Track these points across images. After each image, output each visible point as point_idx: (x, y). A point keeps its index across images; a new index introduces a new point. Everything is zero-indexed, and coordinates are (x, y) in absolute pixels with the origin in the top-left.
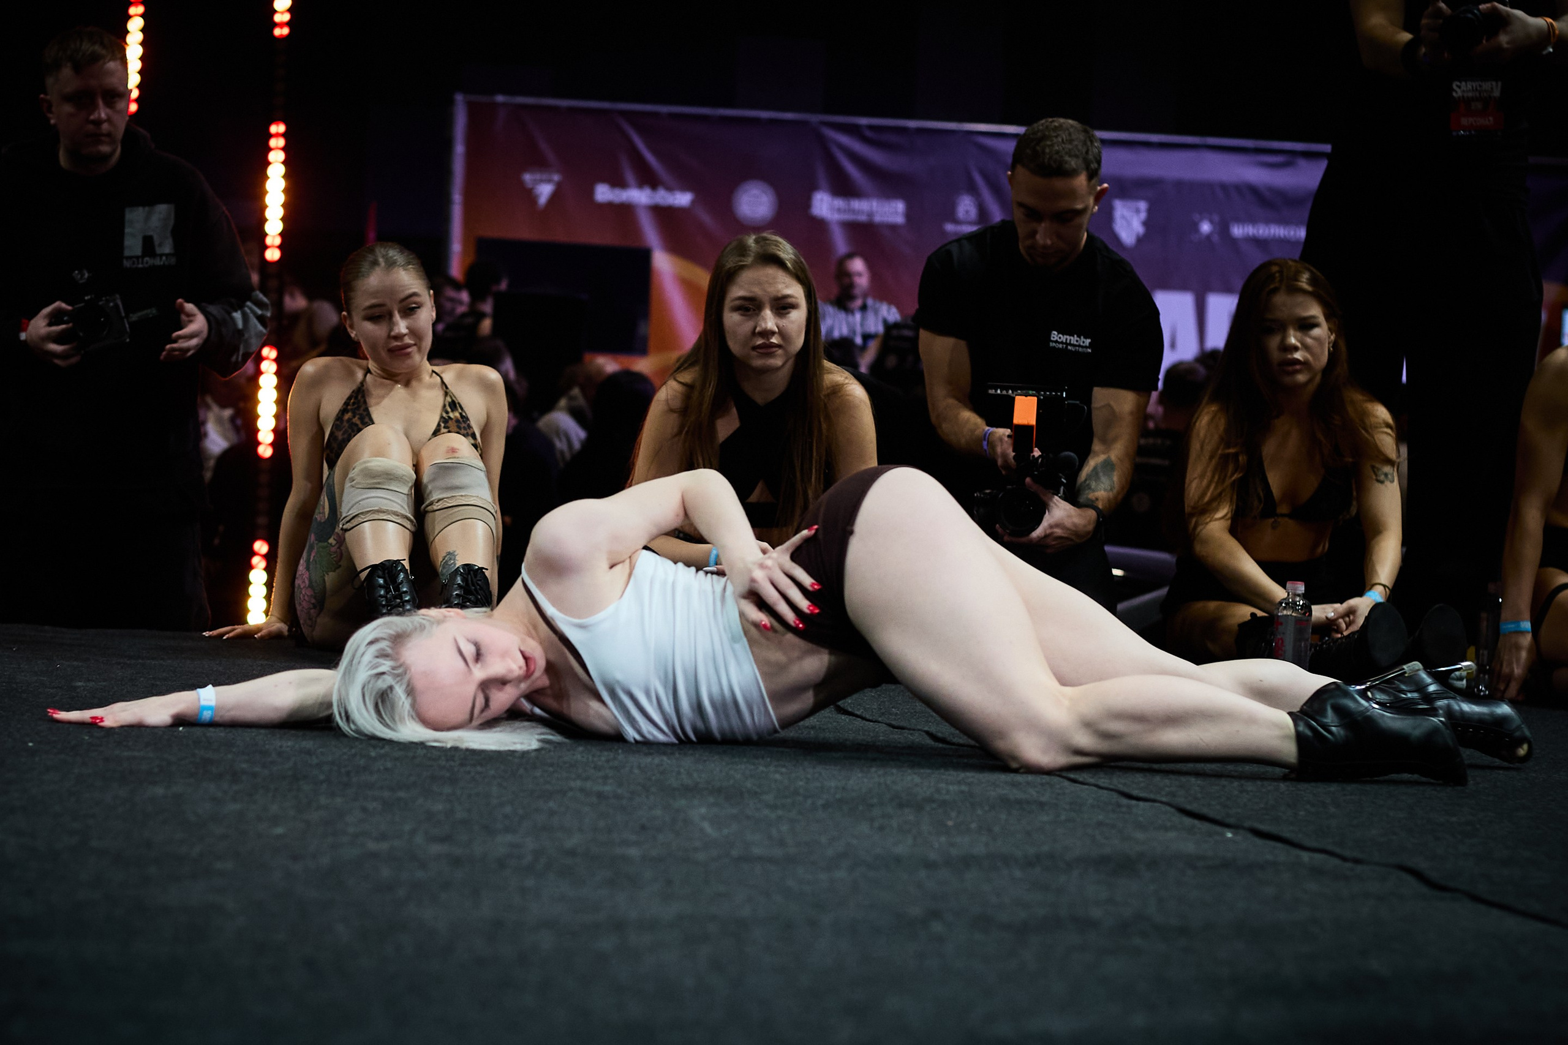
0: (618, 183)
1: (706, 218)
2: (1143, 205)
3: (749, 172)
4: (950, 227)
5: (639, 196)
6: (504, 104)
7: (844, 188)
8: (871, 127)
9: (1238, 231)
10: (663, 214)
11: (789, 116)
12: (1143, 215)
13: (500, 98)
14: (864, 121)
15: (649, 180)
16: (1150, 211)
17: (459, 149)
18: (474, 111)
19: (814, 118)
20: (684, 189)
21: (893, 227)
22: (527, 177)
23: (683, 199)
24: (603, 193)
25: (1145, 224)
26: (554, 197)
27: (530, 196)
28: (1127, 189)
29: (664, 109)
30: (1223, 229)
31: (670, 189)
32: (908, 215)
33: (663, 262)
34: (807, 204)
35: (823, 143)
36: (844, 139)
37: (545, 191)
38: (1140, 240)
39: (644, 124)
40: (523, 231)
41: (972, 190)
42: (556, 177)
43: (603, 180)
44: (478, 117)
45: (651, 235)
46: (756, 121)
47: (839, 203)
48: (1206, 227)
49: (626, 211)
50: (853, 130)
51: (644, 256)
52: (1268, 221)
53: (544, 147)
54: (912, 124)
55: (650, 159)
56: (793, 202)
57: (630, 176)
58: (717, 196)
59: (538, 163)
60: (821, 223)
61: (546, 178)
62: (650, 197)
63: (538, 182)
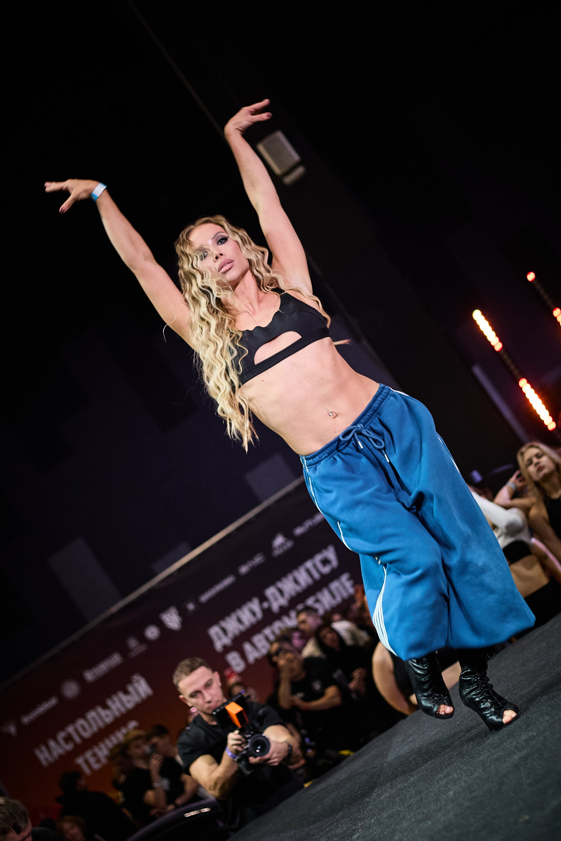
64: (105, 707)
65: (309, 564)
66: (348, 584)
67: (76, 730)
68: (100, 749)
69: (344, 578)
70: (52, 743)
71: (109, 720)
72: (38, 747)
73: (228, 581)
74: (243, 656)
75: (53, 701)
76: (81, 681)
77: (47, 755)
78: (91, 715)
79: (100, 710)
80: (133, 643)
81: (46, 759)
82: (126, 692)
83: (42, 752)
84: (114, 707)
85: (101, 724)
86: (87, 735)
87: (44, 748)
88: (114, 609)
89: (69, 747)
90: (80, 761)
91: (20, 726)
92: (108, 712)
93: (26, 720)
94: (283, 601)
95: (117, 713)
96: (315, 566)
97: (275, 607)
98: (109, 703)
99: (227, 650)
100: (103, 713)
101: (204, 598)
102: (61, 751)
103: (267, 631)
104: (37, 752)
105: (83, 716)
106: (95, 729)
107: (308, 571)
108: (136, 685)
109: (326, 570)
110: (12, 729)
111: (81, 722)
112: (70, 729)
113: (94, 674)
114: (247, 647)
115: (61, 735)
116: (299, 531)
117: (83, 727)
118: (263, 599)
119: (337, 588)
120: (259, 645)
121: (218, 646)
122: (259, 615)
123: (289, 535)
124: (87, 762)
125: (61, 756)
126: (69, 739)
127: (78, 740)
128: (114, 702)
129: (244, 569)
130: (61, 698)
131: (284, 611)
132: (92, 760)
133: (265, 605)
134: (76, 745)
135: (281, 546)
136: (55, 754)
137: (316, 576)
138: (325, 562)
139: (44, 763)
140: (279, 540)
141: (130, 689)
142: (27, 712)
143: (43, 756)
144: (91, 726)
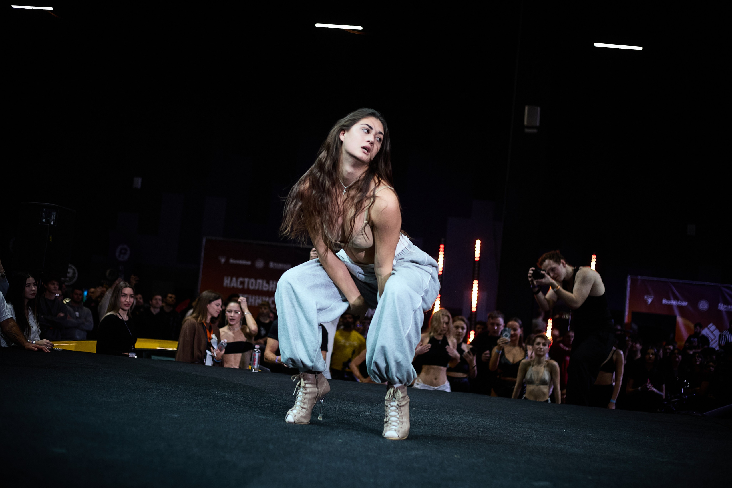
0: (668, 299)
1: (691, 309)
3: (702, 298)
5: (674, 303)
6: (640, 279)
7: (726, 303)
10: (680, 307)
11: (713, 284)
13: (639, 277)
15: (676, 299)
17: (628, 289)
18: (633, 281)
19: (719, 285)
20: (685, 301)
22: (646, 297)
23: (685, 304)
24: (664, 301)
26: (652, 302)
27: (646, 302)
29: (681, 281)
31: (682, 301)
33: (679, 319)
34: (717, 306)
35: (721, 291)
36: (727, 290)
37: (650, 301)
39: (675, 285)
40: (644, 310)
42: (653, 297)
43: (664, 298)
45: (677, 312)
46: (704, 285)
47: (725, 306)
49: (670, 306)
50: (729, 288)
51: (675, 317)
53: (650, 289)
55: (677, 293)
56: (713, 306)
57: (672, 297)
58: (694, 303)
59: (648, 293)
60: (720, 311)
61: (650, 297)
62: (676, 303)
63: (648, 299)
64: (268, 283)
67: (248, 282)
68: (252, 298)
70: (234, 279)
71: (265, 289)
72: (228, 276)
75: (249, 263)
76: (267, 264)
77: (228, 282)
78: (260, 281)
79: (265, 282)
81: (227, 284)
83: (227, 279)
84: (271, 286)
85: (260, 288)
86: (251, 288)
87: (229, 278)
89: (240, 287)
91: (227, 261)
92: (267, 285)
93: (232, 261)
95: (270, 289)
98: (271, 282)
100: (265, 284)
102: (235, 285)
104: (225, 278)
105: (256, 279)
106: (257, 288)
110: (223, 260)
111: (253, 280)
112: (247, 280)
113: (274, 266)
115: (241, 279)
117: (252, 283)
125: (233, 287)
126: (242, 283)
127: (246, 286)
130: (253, 264)
134: (243, 288)
136: (232, 285)
139: (225, 285)
142: (235, 258)
143: (227, 281)
144: (256, 285)
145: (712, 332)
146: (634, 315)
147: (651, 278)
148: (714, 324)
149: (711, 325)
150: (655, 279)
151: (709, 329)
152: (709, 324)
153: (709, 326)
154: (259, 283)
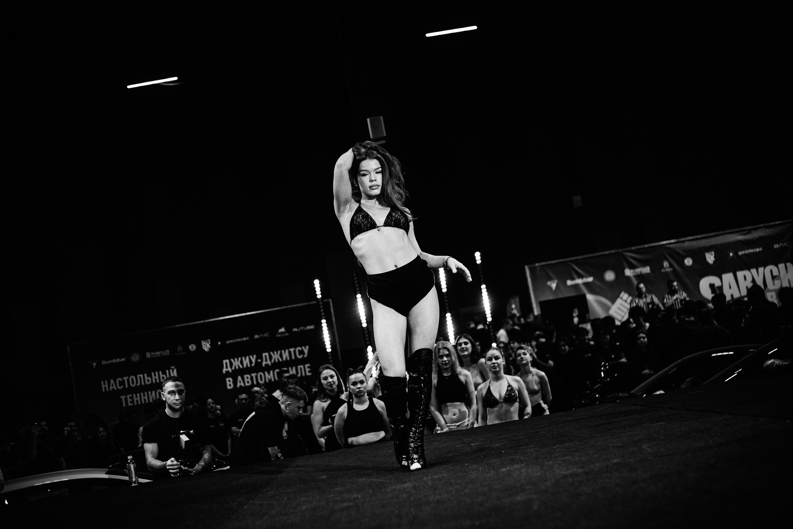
0: (573, 279)
1: (598, 283)
2: (713, 253)
3: (607, 268)
4: (663, 270)
5: (579, 281)
6: (538, 266)
7: (632, 267)
8: (636, 249)
9: (740, 253)
10: (586, 284)
11: (613, 251)
12: (713, 255)
13: (537, 265)
14: (633, 248)
15: (581, 276)
16: (715, 254)
17: (529, 280)
19: (620, 251)
20: (590, 276)
21: (648, 274)
22: (549, 283)
23: (590, 279)
24: (569, 283)
25: (714, 257)
26: (557, 287)
27: (550, 288)
28: (708, 249)
29: (580, 257)
30: (736, 254)
31: (587, 277)
32: (651, 269)
33: (590, 297)
34: (624, 273)
35: (624, 256)
36: (629, 254)
37: (554, 285)
38: (714, 262)
39: (576, 262)
40: (551, 297)
41: (667, 259)
42: (556, 281)
43: (568, 279)
44: (532, 271)
45: (585, 290)
46: (605, 255)
47: (632, 271)
48: (731, 254)
49: (576, 286)
50: (631, 251)
51: (584, 296)
52: (748, 249)
53: (551, 274)
54: (646, 246)
55: (580, 271)
56: (620, 274)
57: (575, 276)
58: (599, 277)
59: (551, 279)
60: (628, 278)
61: (554, 282)
62: (582, 281)
63: (552, 284)
64: (149, 375)
65: (292, 350)
66: (307, 370)
67: (128, 380)
68: (136, 397)
69: (307, 366)
70: (112, 381)
71: (147, 383)
72: (104, 380)
73: (245, 339)
74: (235, 382)
76: (143, 356)
77: (107, 386)
78: (140, 376)
79: (146, 375)
80: (180, 348)
81: (105, 388)
82: (164, 373)
83: (105, 384)
84: (154, 377)
85: (143, 383)
86: (133, 385)
87: (107, 382)
88: (177, 326)
89: (120, 388)
90: (123, 397)
91: (99, 364)
92: (150, 379)
93: (104, 362)
94: (269, 362)
95: (154, 382)
96: (295, 352)
97: (264, 363)
98: (153, 374)
99: (228, 374)
100: (147, 378)
101: (228, 342)
103: (254, 375)
104: (102, 382)
105: (136, 375)
106: (139, 384)
107: (290, 353)
108: (171, 371)
109: (300, 357)
110: (94, 364)
112: (125, 379)
113: (151, 355)
114: (240, 378)
115: (119, 379)
116: (295, 330)
117: (132, 379)
118: (259, 357)
119: (301, 369)
120: (246, 380)
121: (224, 370)
122: (253, 365)
123: (288, 330)
124: (126, 399)
125: (113, 389)
126: (122, 383)
127: (127, 386)
128: (155, 375)
129: (257, 336)
130: (129, 360)
131: (268, 369)
132: (129, 400)
133: (259, 360)
134: (125, 388)
135: (282, 333)
137: (293, 358)
138: (301, 352)
139: (104, 390)
140: (283, 330)
141: (167, 371)
142: (107, 359)
143: (104, 386)
144: (137, 382)
145: (626, 301)
146: (542, 304)
147: (549, 262)
148: (625, 292)
149: (623, 293)
150: (554, 262)
151: (621, 298)
152: (620, 293)
153: (621, 295)
154: (140, 378)
